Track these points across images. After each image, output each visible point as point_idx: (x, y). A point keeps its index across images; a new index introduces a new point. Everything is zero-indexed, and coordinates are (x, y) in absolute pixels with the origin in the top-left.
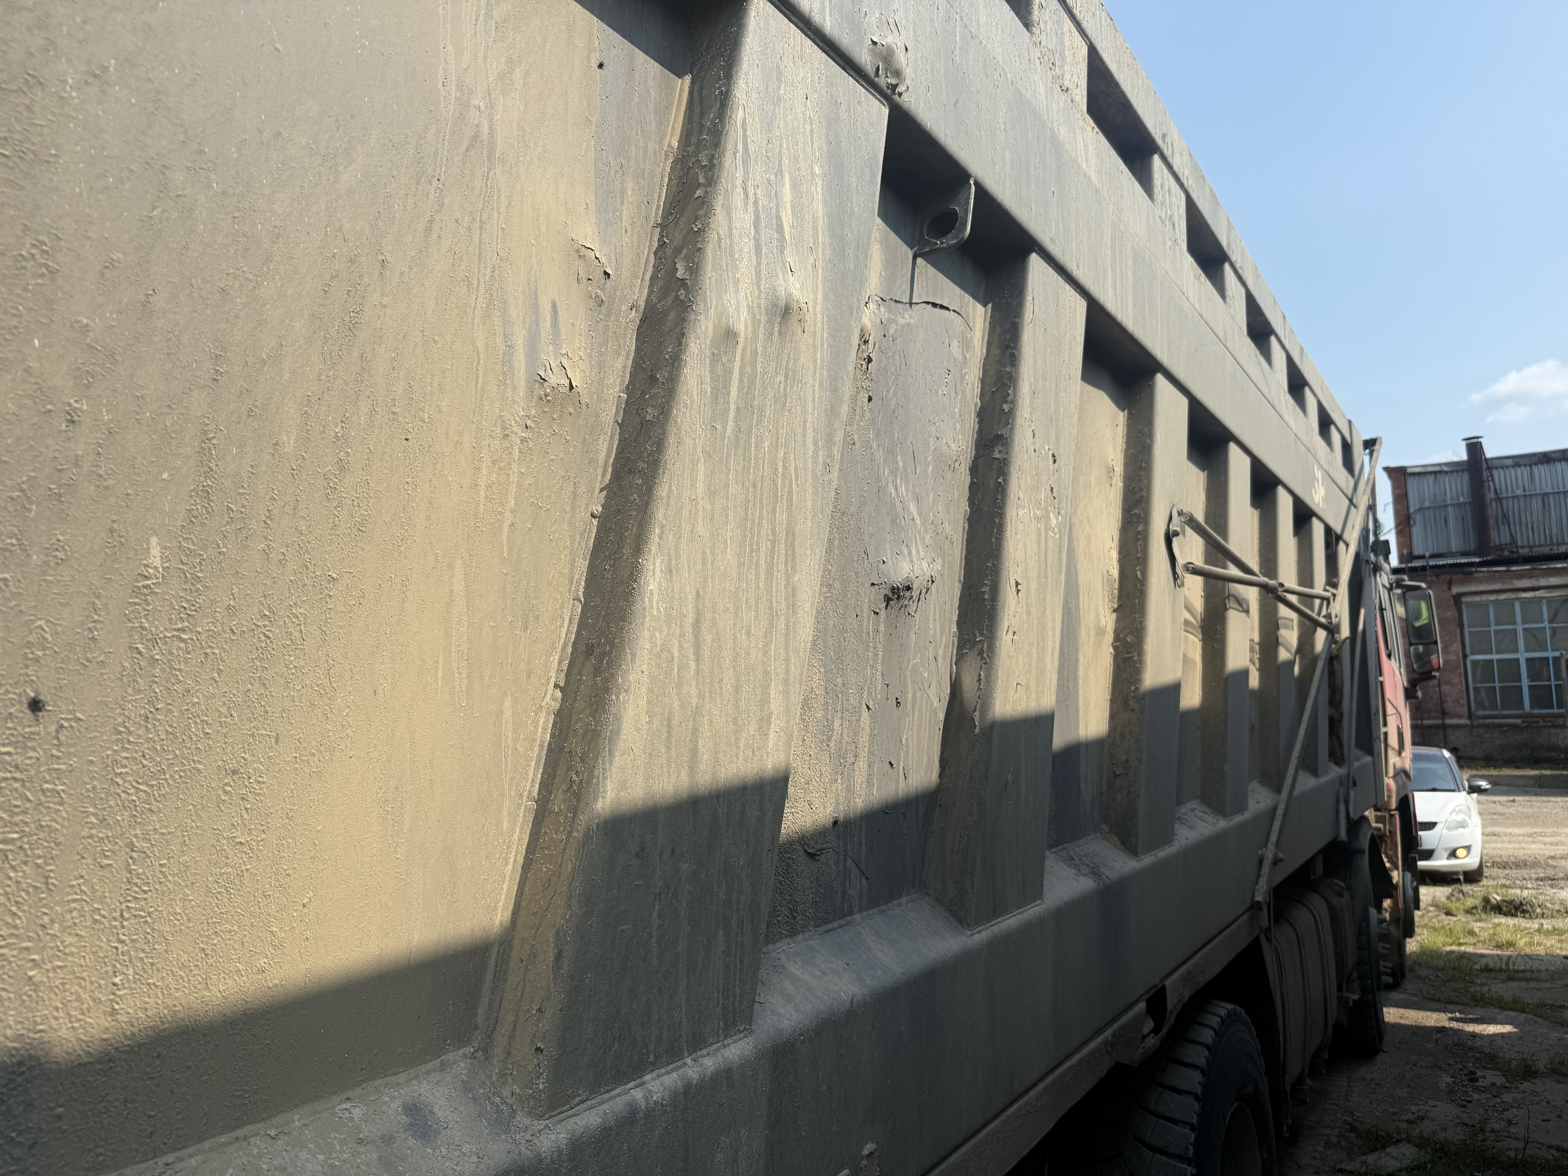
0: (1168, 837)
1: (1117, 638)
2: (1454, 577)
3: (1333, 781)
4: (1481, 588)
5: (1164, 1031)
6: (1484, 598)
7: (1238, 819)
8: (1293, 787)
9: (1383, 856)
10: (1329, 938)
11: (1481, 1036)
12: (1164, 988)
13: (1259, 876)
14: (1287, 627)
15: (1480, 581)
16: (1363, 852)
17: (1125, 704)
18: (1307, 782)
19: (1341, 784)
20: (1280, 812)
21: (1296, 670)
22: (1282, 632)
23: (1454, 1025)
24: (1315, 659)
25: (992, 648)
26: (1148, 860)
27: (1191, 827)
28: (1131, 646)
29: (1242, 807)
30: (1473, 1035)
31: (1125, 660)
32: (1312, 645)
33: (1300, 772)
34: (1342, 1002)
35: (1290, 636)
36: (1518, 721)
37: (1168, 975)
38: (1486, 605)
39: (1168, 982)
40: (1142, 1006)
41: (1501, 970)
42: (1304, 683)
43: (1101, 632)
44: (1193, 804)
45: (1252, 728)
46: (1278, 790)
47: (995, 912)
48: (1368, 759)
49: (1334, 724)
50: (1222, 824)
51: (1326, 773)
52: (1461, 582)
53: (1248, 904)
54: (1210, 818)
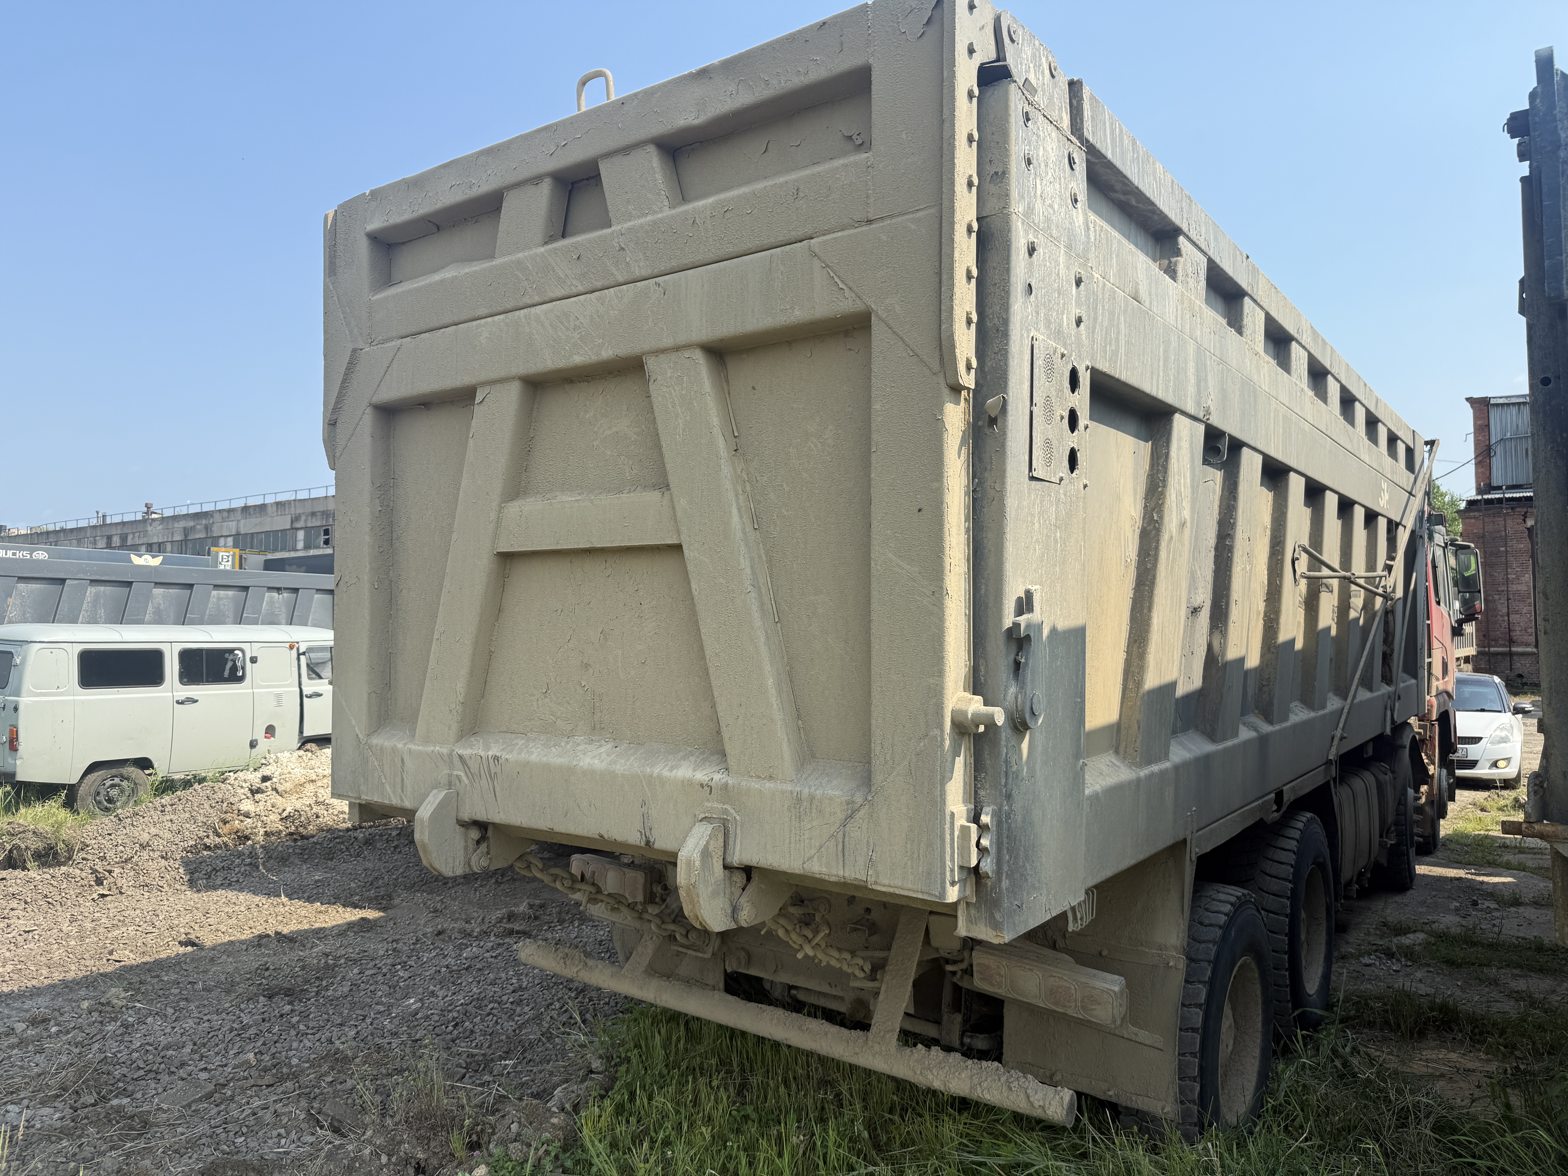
0: (1286, 719)
1: (1265, 615)
3: (1383, 695)
5: (1281, 812)
7: (1321, 712)
8: (1354, 697)
9: (1423, 754)
10: (1375, 801)
11: (1488, 883)
12: (1282, 791)
13: (1331, 746)
14: (1356, 596)
16: (1405, 747)
17: (1269, 649)
18: (1364, 695)
19: (1389, 697)
20: (1346, 711)
21: (1361, 622)
22: (1353, 600)
23: (1469, 876)
24: (1374, 614)
25: (1226, 630)
26: (1277, 727)
27: (1296, 715)
28: (1273, 619)
29: (1323, 707)
30: (1482, 883)
31: (1269, 627)
32: (1373, 605)
33: (1360, 688)
34: (1382, 845)
35: (1358, 601)
37: (1285, 785)
39: (1284, 788)
40: (1273, 795)
41: (1516, 847)
42: (1366, 630)
43: (1259, 613)
44: (1296, 703)
45: (1331, 660)
46: (1345, 699)
47: (1225, 739)
48: (1413, 681)
49: (1387, 658)
50: (1312, 714)
51: (1379, 690)
53: (1324, 761)
54: (1305, 711)
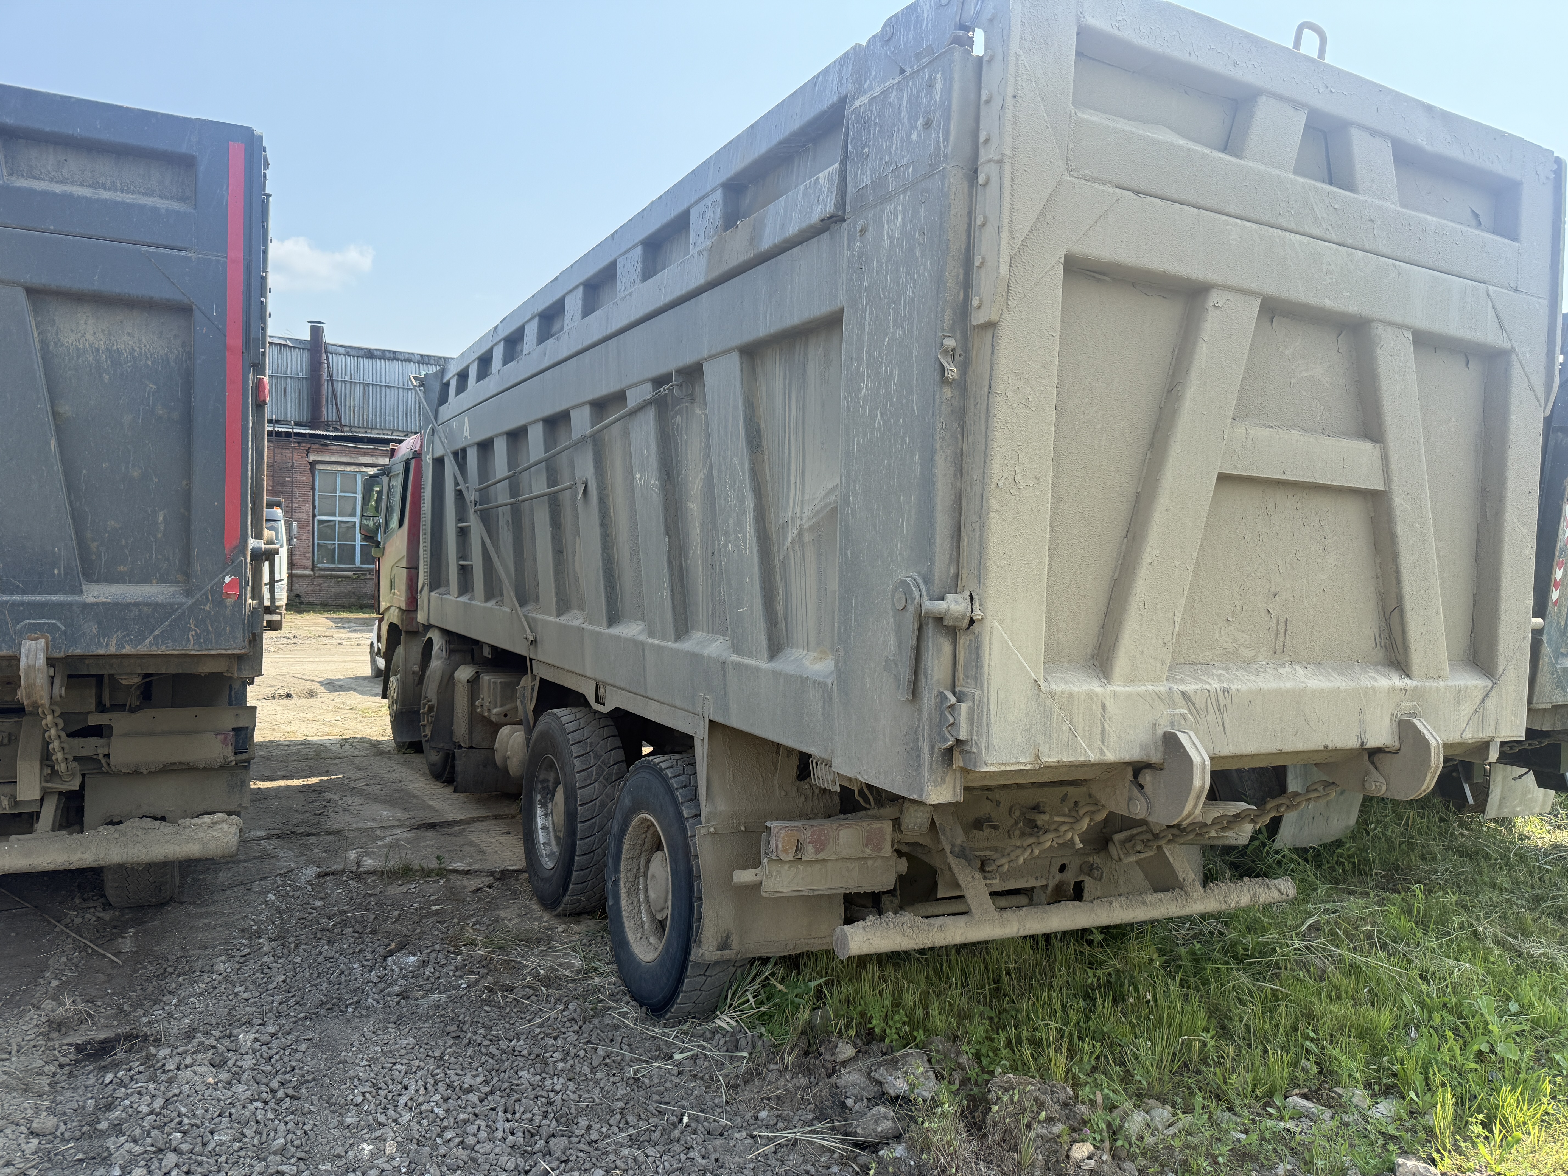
2: (313, 446)
4: (333, 459)
6: (335, 467)
15: (332, 453)
36: (351, 574)
38: (334, 474)
52: (318, 452)
